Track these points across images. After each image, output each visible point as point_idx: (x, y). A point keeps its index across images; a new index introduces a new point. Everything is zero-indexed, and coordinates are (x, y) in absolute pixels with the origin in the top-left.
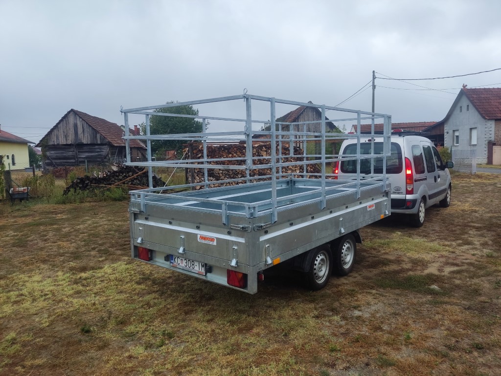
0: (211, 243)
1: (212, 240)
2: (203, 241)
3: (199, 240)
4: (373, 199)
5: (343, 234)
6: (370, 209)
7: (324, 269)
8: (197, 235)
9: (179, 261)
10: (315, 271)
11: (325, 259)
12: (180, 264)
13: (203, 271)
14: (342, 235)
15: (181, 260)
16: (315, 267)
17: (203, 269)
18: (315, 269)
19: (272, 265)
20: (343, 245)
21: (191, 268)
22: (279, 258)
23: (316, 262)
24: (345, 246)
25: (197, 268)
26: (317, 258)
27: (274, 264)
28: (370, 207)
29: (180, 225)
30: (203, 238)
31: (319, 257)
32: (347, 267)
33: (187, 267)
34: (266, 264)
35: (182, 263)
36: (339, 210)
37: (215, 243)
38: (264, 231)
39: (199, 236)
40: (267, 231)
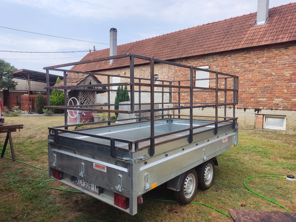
0: (103, 170)
1: (103, 168)
2: (97, 169)
3: (94, 167)
4: (226, 134)
5: (206, 161)
6: (224, 141)
7: (191, 187)
8: (92, 163)
9: (81, 182)
10: (185, 190)
11: (192, 179)
12: (82, 185)
13: (97, 191)
14: (204, 161)
15: (82, 181)
16: (185, 186)
17: (97, 189)
18: (185, 188)
19: (150, 189)
20: (205, 167)
21: (89, 188)
22: (156, 183)
23: (185, 183)
24: (207, 168)
25: (93, 189)
26: (186, 179)
27: (152, 188)
28: (224, 140)
29: (81, 155)
30: (97, 166)
31: (187, 179)
32: (208, 183)
33: (86, 187)
34: (145, 189)
35: (83, 184)
36: (203, 143)
37: (105, 171)
38: (143, 162)
39: (94, 164)
40: (146, 162)
